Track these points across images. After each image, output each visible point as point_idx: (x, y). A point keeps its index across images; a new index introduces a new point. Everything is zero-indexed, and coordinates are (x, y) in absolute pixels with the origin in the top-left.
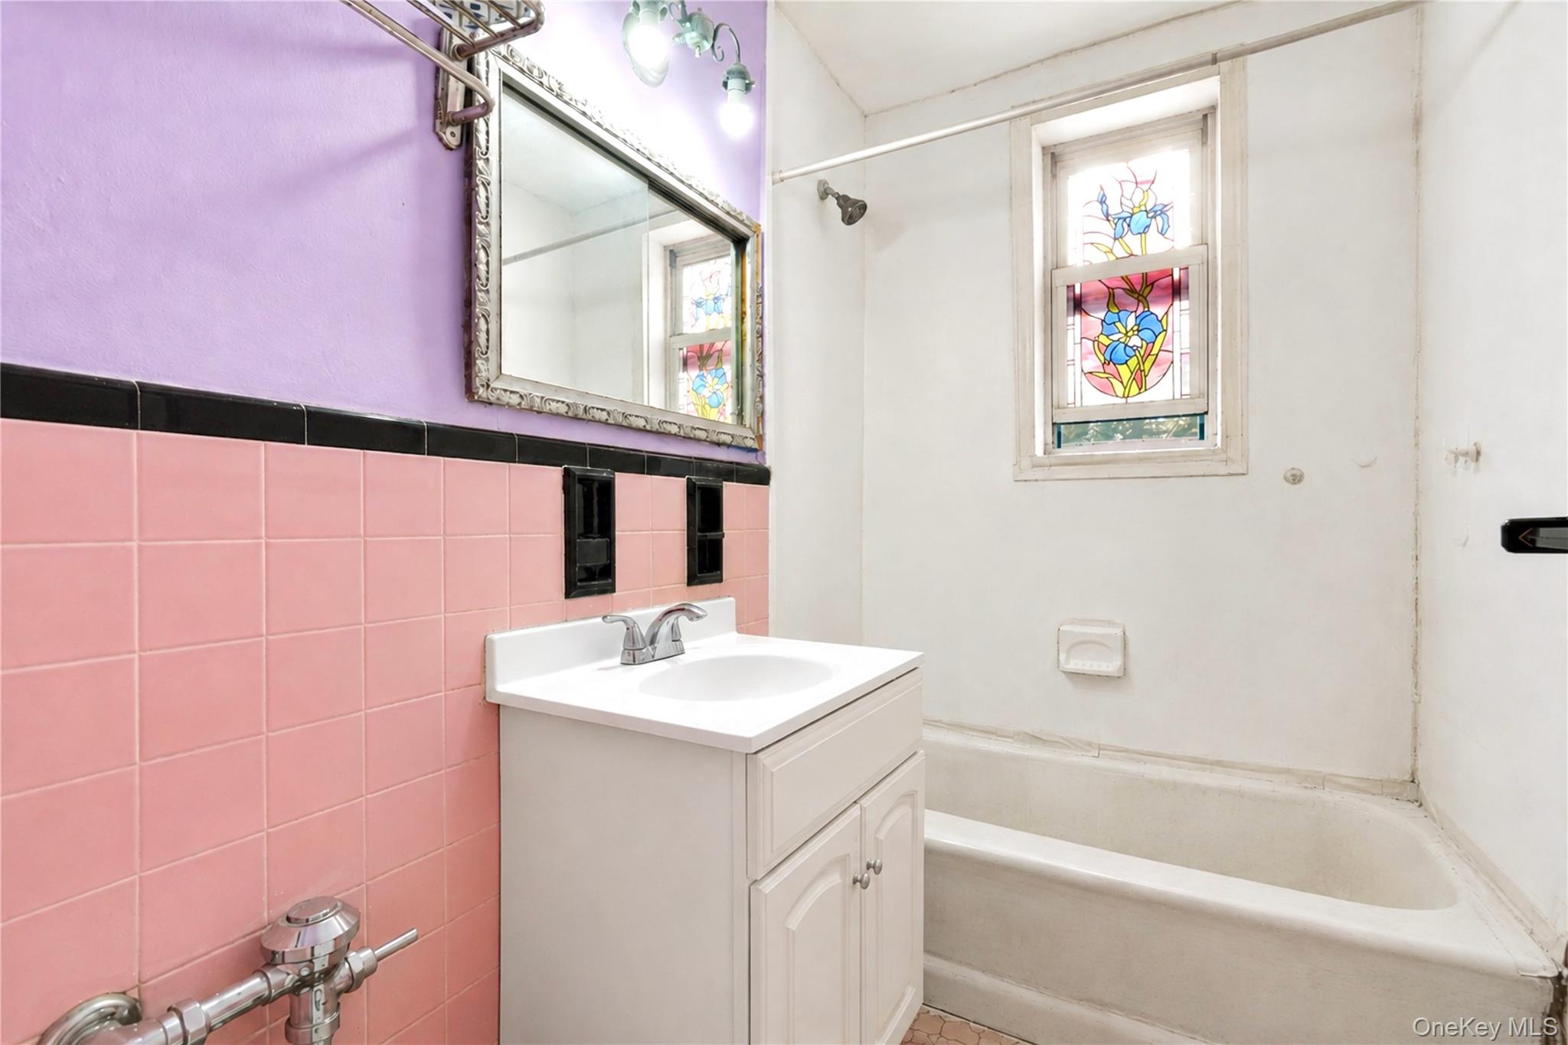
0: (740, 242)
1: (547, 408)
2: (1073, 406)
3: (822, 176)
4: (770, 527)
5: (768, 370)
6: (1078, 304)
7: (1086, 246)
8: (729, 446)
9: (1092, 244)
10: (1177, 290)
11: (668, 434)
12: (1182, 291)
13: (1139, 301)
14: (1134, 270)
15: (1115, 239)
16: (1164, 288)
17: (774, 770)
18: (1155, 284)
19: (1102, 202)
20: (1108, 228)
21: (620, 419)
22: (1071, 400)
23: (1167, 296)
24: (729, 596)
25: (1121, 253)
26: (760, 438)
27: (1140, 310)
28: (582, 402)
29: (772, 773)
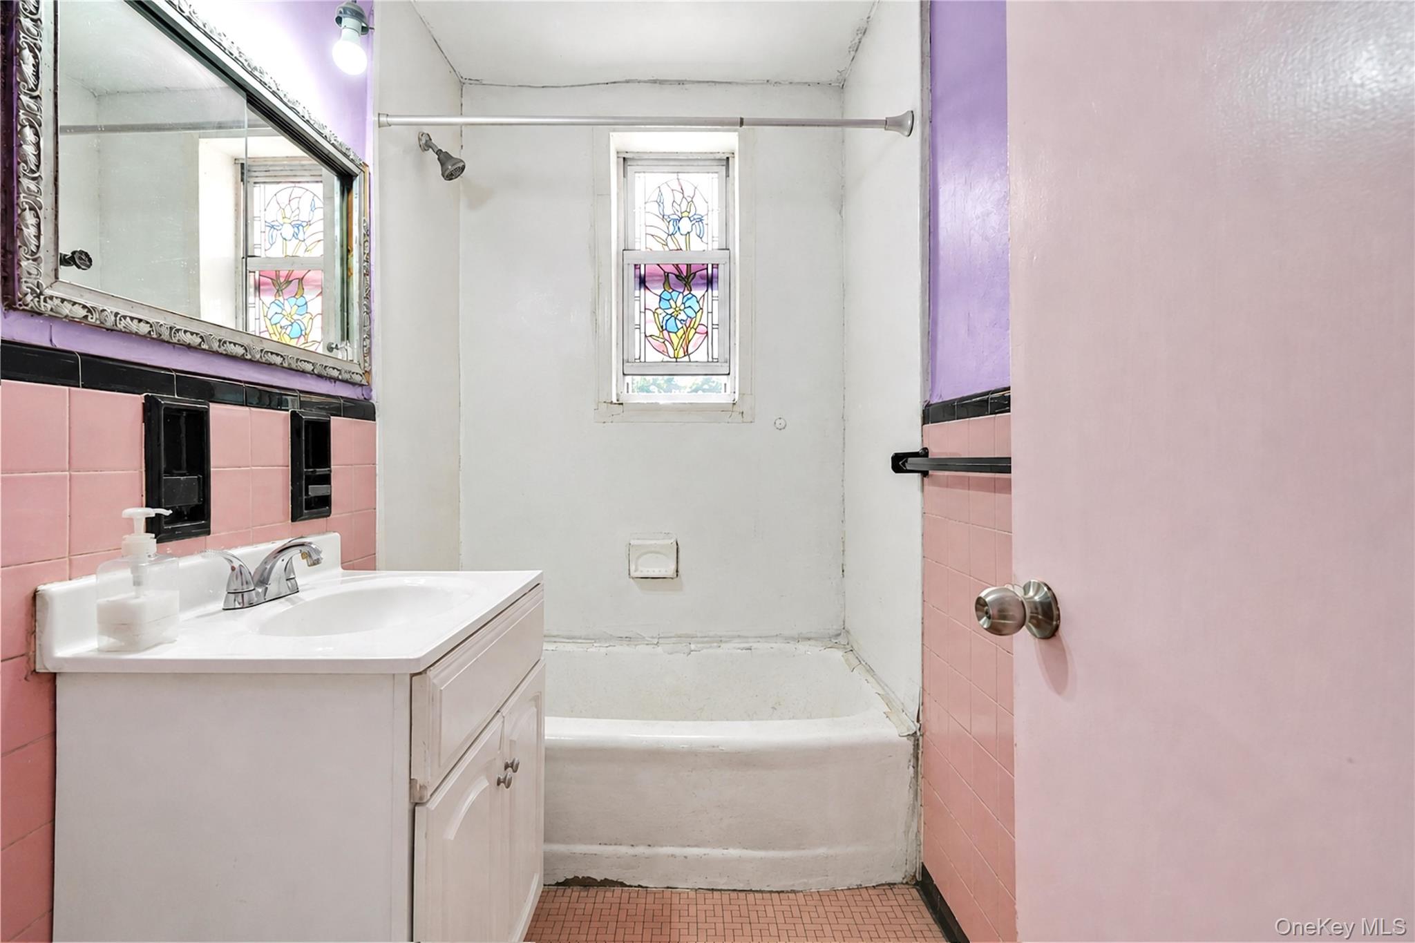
0: (346, 179)
1: (121, 326)
2: (638, 361)
3: (426, 130)
4: (377, 463)
5: (375, 307)
6: (642, 282)
7: (647, 236)
8: (336, 380)
9: (652, 236)
10: (710, 282)
11: (270, 364)
12: (714, 280)
13: (685, 285)
14: (682, 260)
15: (669, 235)
16: (702, 277)
17: (442, 688)
18: (697, 273)
19: (660, 203)
20: (663, 225)
21: (215, 346)
22: (637, 357)
23: (703, 284)
24: (334, 532)
25: (672, 246)
26: (367, 373)
27: (686, 292)
28: (165, 321)
29: (441, 690)
